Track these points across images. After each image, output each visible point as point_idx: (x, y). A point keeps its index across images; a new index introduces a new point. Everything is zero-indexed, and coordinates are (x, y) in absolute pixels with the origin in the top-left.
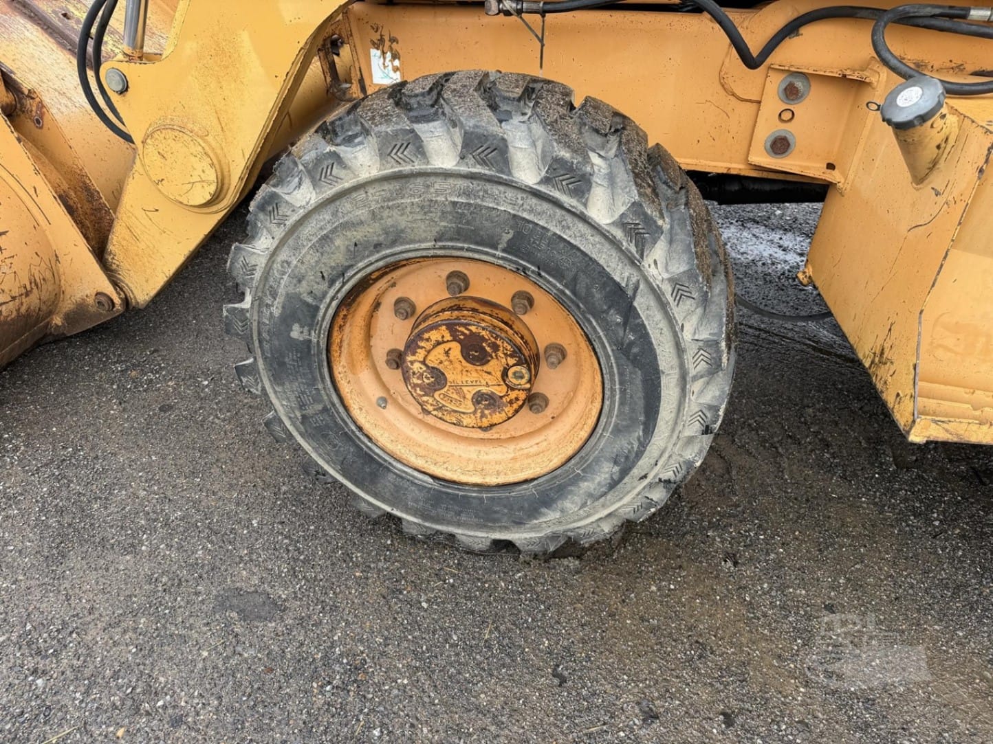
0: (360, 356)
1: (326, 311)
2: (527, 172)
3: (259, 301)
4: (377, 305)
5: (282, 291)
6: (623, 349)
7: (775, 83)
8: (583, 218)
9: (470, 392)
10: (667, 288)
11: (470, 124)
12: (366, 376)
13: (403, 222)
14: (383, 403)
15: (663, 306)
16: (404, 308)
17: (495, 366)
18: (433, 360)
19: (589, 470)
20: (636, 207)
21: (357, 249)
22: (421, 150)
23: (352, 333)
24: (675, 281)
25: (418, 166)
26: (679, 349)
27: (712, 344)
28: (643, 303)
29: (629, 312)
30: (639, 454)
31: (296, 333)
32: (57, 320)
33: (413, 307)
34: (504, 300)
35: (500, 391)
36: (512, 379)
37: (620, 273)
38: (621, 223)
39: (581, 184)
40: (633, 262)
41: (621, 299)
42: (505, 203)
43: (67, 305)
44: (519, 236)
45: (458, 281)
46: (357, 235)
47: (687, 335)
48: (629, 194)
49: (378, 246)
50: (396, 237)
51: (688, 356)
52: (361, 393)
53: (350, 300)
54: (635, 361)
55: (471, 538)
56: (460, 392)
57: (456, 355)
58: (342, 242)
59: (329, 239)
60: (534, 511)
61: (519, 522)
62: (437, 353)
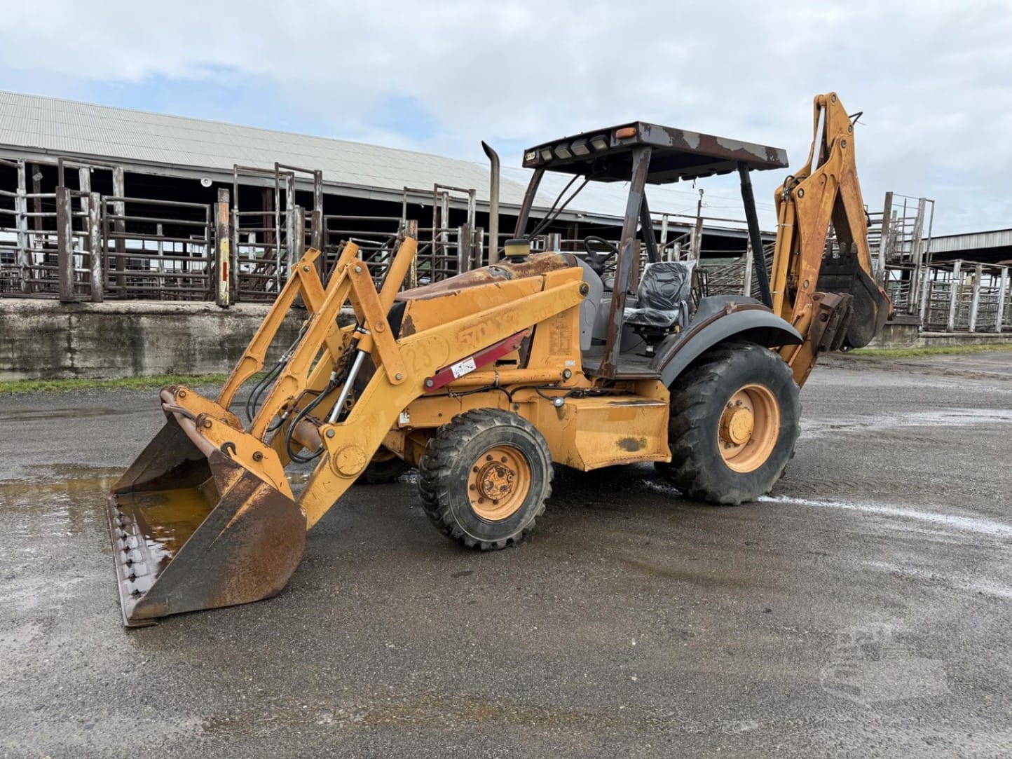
2: (514, 423)
3: (453, 471)
5: (460, 465)
6: (534, 460)
8: (525, 431)
9: (499, 487)
10: (541, 444)
13: (491, 440)
14: (472, 502)
15: (541, 449)
17: (505, 477)
18: (491, 479)
19: (531, 500)
21: (480, 448)
24: (542, 441)
25: (494, 425)
26: (545, 458)
28: (537, 447)
29: (535, 451)
31: (462, 478)
34: (500, 460)
35: (506, 484)
36: (510, 480)
37: (533, 442)
38: (531, 430)
39: (524, 424)
40: (535, 439)
41: (533, 447)
42: (511, 430)
44: (514, 437)
45: (490, 458)
46: (480, 445)
47: (546, 454)
48: (530, 424)
49: (484, 447)
50: (489, 443)
54: (537, 463)
55: (501, 542)
56: (497, 488)
57: (496, 476)
58: (477, 448)
59: (474, 448)
60: (519, 522)
61: (515, 528)
62: (492, 477)
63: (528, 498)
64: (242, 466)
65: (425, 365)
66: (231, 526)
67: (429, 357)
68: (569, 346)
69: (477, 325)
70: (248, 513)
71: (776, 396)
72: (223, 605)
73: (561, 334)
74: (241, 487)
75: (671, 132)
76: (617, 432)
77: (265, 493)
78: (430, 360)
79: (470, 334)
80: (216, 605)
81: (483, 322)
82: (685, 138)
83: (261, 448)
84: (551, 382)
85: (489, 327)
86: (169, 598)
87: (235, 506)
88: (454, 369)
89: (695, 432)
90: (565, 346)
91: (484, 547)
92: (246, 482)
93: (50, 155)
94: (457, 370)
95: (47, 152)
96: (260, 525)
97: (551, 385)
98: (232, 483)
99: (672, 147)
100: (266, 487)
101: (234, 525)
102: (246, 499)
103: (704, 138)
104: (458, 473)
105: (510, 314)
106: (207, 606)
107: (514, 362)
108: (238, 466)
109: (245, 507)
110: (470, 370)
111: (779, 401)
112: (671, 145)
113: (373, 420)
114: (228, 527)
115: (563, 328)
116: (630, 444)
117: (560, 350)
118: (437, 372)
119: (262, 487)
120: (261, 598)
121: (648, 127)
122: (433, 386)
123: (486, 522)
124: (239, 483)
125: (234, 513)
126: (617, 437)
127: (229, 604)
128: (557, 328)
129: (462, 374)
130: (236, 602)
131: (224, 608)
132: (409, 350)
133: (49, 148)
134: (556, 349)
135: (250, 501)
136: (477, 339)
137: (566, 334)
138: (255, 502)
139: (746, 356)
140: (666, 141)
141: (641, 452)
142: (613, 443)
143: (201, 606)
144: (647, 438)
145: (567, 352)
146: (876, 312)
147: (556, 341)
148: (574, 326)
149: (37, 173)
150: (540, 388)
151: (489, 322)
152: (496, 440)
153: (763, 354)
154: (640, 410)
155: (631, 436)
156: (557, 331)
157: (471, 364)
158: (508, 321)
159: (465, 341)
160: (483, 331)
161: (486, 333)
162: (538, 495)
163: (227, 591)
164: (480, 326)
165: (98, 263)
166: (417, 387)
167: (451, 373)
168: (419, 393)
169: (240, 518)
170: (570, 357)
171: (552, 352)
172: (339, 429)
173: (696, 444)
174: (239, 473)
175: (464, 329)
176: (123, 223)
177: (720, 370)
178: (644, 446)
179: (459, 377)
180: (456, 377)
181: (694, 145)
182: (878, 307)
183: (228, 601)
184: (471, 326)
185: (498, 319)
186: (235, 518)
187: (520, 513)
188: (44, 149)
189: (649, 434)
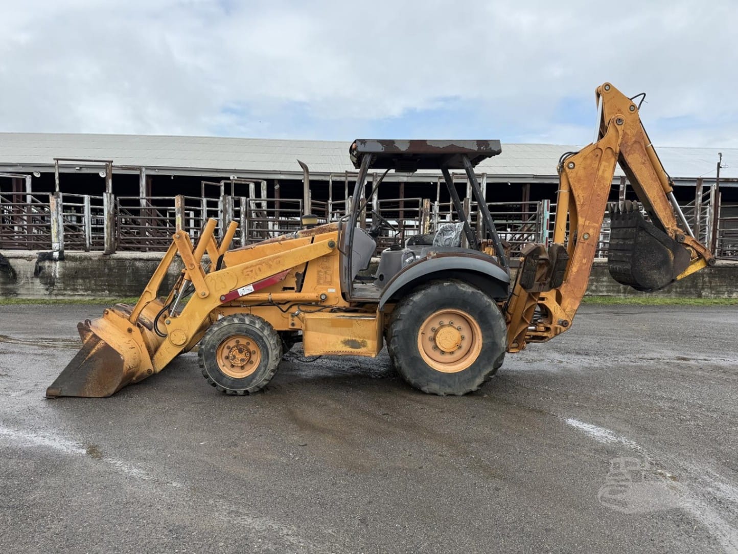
0: (220, 357)
1: (217, 346)
2: (247, 322)
3: (206, 347)
4: (224, 348)
5: (210, 343)
6: (262, 346)
7: (290, 315)
8: (255, 327)
9: (240, 359)
10: (267, 336)
11: (240, 317)
12: (221, 361)
13: (230, 330)
14: (224, 366)
15: (267, 339)
16: (228, 348)
17: (244, 353)
18: (233, 354)
19: (260, 369)
20: (262, 326)
21: (223, 335)
22: (233, 321)
23: (220, 352)
24: (268, 335)
25: (233, 323)
26: (270, 345)
27: (274, 344)
28: (264, 338)
29: (263, 340)
30: (267, 364)
31: (211, 351)
32: (134, 379)
33: (230, 347)
34: (245, 344)
35: (244, 358)
36: (247, 355)
37: (261, 334)
38: (260, 327)
39: (254, 323)
40: (263, 333)
41: (261, 338)
42: (245, 326)
43: (138, 374)
44: (247, 330)
45: (238, 342)
46: (223, 333)
47: (271, 342)
48: (261, 324)
49: (226, 334)
50: (229, 333)
51: (272, 345)
52: (220, 364)
53: (221, 345)
54: (264, 347)
55: (240, 391)
56: (238, 359)
57: (237, 352)
58: (221, 334)
59: (219, 334)
60: (251, 381)
61: (249, 384)
62: (234, 352)
63: (259, 368)
64: (91, 331)
65: (223, 288)
66: (88, 359)
67: (224, 283)
68: (331, 279)
69: (255, 266)
70: (95, 353)
71: (475, 319)
72: (85, 396)
73: (326, 273)
74: (91, 340)
75: (382, 142)
76: (342, 335)
77: (103, 345)
78: (225, 285)
79: (252, 271)
80: (82, 396)
81: (260, 264)
82: (396, 145)
83: (131, 326)
84: (314, 301)
85: (264, 267)
86: (61, 388)
87: (89, 350)
88: (239, 290)
89: (396, 339)
90: (329, 279)
91: (228, 392)
92: (93, 338)
93: (283, 174)
94: (241, 292)
95: (281, 173)
96: (101, 361)
97: (313, 303)
98: (88, 338)
99: (383, 152)
100: (103, 342)
101: (89, 358)
102: (94, 347)
103: (413, 143)
104: (209, 347)
105: (278, 260)
106: (79, 395)
107: (293, 288)
108: (90, 331)
109: (94, 351)
110: (250, 292)
111: (479, 323)
112: (383, 150)
113: (191, 317)
114: (87, 359)
115: (326, 268)
116: (353, 344)
117: (325, 282)
118: (230, 292)
119: (101, 342)
120: (102, 396)
121: (363, 142)
122: (224, 300)
123: (228, 378)
124: (90, 338)
125: (89, 353)
126: (342, 338)
127: (88, 396)
128: (322, 268)
129: (244, 294)
130: (91, 396)
131: (85, 397)
132: (212, 279)
133: (282, 170)
134: (322, 281)
135: (96, 348)
136: (256, 274)
137: (329, 272)
138: (98, 348)
139: (440, 289)
140: (380, 149)
141: (362, 350)
142: (339, 342)
143: (75, 395)
144: (367, 340)
145: (330, 283)
146: (672, 258)
147: (322, 277)
148: (335, 268)
149: (276, 185)
150: (280, 304)
151: (263, 264)
152: (233, 331)
153: (457, 288)
154: (355, 322)
155: (354, 339)
156: (323, 270)
157: (251, 289)
158: (277, 264)
159: (248, 275)
160: (260, 270)
161: (261, 270)
162: (266, 366)
163: (86, 390)
164: (258, 267)
165: (243, 235)
166: (217, 300)
167: (237, 293)
168: (219, 303)
169: (92, 356)
170: (331, 286)
171: (318, 283)
172: (173, 321)
173: (396, 347)
174: (91, 334)
175: (247, 268)
176: (265, 213)
177: (417, 298)
178: (364, 346)
179: (243, 296)
180: (241, 295)
181: (403, 148)
182: (674, 254)
183: (87, 394)
184: (252, 266)
185: (270, 263)
186: (90, 355)
187: (254, 375)
188: (280, 171)
189: (369, 338)
